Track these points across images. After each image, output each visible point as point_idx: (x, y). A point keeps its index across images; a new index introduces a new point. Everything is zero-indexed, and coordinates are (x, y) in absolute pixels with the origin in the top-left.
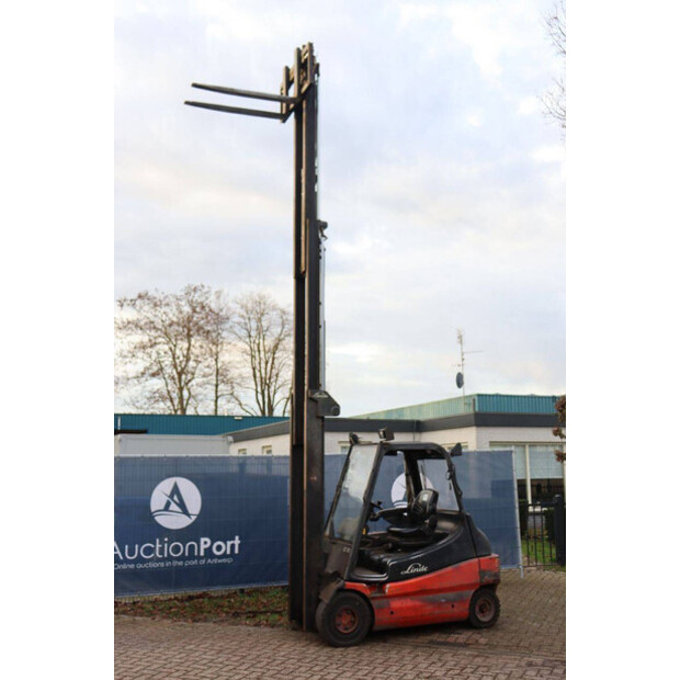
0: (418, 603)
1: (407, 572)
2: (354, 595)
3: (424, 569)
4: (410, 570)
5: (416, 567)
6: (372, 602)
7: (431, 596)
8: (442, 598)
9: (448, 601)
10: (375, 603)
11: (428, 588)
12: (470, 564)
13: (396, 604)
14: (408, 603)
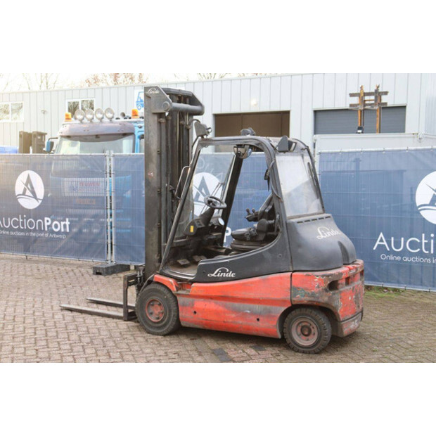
0: (221, 308)
1: (214, 275)
2: (162, 289)
3: (231, 275)
4: (217, 273)
5: (224, 271)
6: (178, 298)
7: (237, 305)
8: (248, 308)
9: (252, 313)
10: (180, 300)
11: (230, 295)
12: (281, 278)
13: (200, 304)
14: (212, 305)
